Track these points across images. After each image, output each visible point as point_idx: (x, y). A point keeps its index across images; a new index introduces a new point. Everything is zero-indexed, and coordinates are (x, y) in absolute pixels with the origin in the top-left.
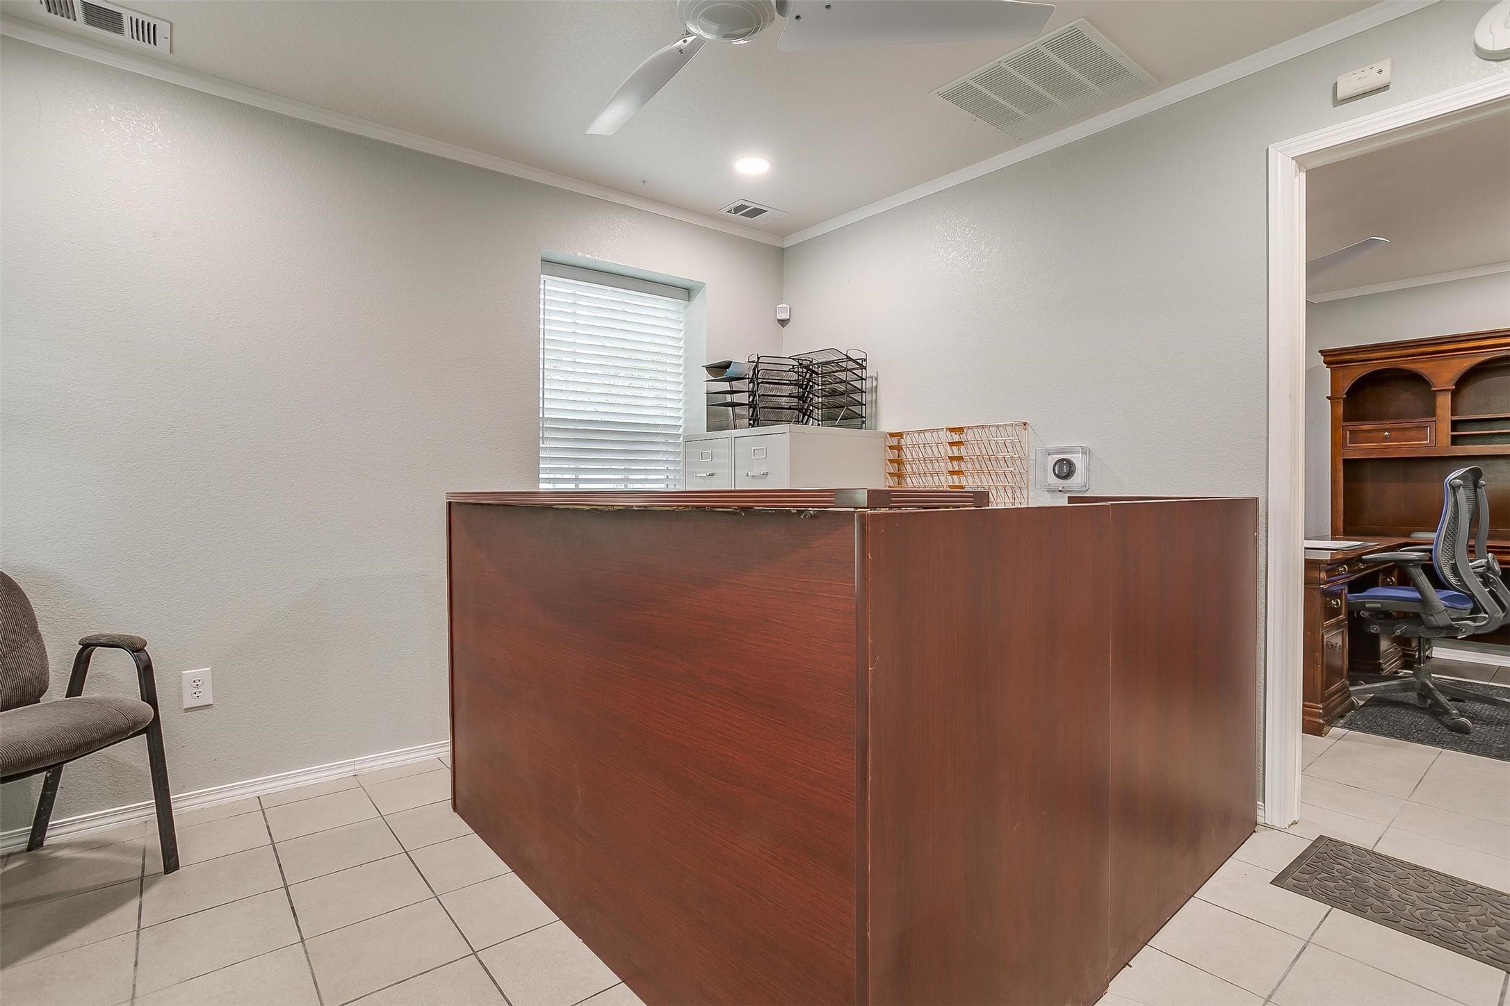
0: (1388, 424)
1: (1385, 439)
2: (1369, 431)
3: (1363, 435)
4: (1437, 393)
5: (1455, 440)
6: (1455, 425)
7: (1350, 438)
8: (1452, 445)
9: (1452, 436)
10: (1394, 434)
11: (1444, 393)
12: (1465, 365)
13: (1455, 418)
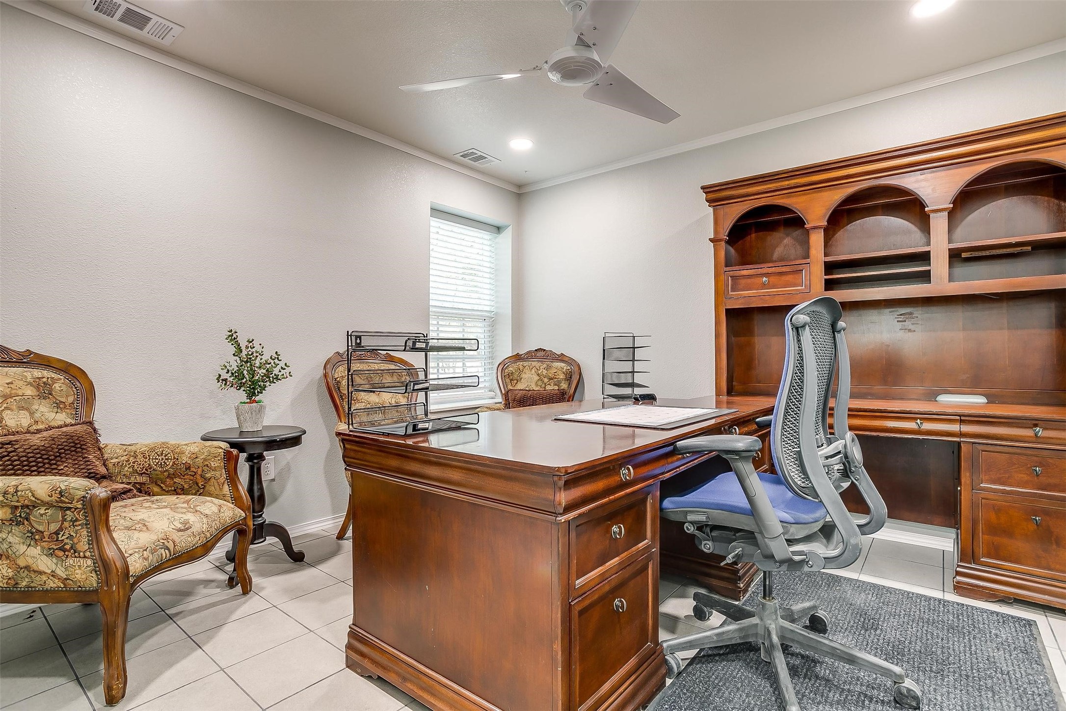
0: (765, 268)
1: (764, 286)
2: (749, 276)
3: (743, 282)
4: (811, 231)
5: (830, 285)
6: (830, 267)
7: (732, 285)
8: (825, 290)
9: (826, 280)
10: (773, 279)
11: (816, 230)
12: (836, 197)
13: (829, 259)
